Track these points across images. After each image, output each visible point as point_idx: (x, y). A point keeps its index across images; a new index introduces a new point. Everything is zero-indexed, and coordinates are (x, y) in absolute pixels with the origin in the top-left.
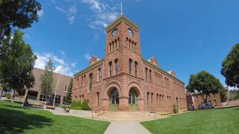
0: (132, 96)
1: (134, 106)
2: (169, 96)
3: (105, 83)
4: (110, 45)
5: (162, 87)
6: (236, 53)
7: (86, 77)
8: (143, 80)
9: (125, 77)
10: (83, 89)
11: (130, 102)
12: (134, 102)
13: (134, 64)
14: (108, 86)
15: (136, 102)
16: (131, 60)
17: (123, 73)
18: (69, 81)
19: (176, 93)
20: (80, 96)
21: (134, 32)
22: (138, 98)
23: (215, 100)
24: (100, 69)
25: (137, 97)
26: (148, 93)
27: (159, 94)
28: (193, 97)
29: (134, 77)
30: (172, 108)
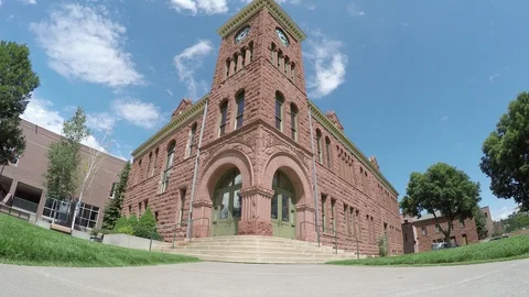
0: (280, 198)
1: (287, 228)
2: (370, 214)
3: (204, 157)
4: (228, 62)
5: (355, 189)
6: (522, 111)
7: (160, 153)
8: (312, 155)
9: (261, 131)
10: (150, 183)
11: (274, 213)
13: (289, 107)
14: (211, 163)
15: (291, 215)
16: (280, 97)
17: (259, 122)
18: (121, 169)
19: (383, 211)
20: (140, 204)
21: (291, 40)
22: (299, 205)
23: (464, 236)
24: (194, 127)
25: (294, 202)
26: (324, 197)
27: (350, 204)
28: (414, 228)
29: (288, 139)
30: (377, 248)
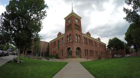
2: (97, 51)
4: (67, 27)
8: (83, 44)
12: (78, 54)
14: (67, 47)
20: (54, 52)
23: (122, 53)
25: (80, 51)
26: (85, 50)
27: (91, 50)
28: (111, 51)
